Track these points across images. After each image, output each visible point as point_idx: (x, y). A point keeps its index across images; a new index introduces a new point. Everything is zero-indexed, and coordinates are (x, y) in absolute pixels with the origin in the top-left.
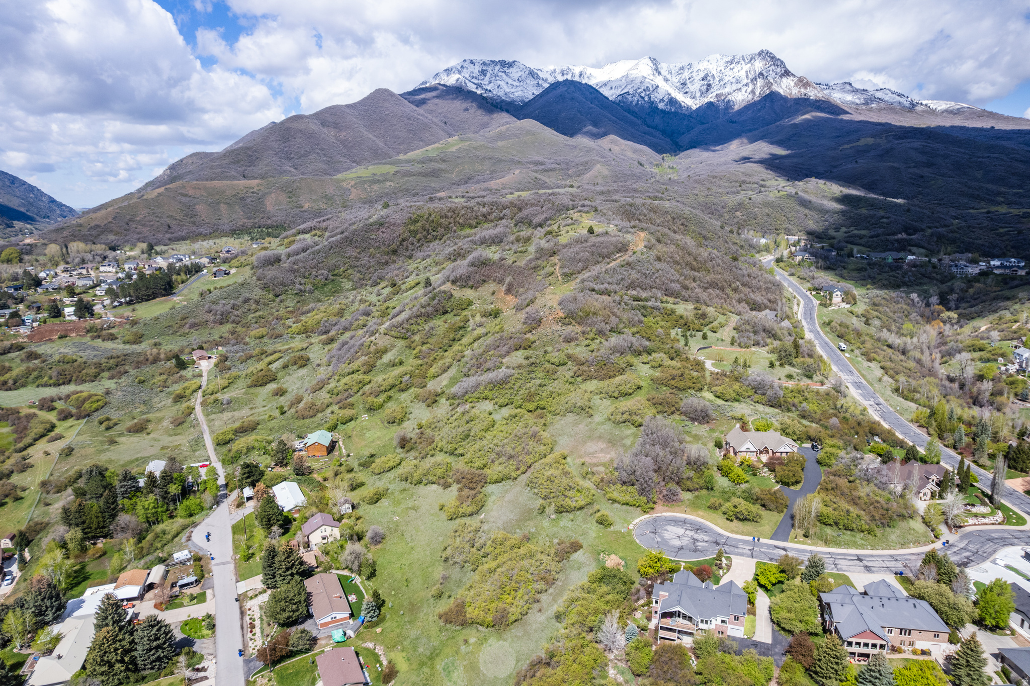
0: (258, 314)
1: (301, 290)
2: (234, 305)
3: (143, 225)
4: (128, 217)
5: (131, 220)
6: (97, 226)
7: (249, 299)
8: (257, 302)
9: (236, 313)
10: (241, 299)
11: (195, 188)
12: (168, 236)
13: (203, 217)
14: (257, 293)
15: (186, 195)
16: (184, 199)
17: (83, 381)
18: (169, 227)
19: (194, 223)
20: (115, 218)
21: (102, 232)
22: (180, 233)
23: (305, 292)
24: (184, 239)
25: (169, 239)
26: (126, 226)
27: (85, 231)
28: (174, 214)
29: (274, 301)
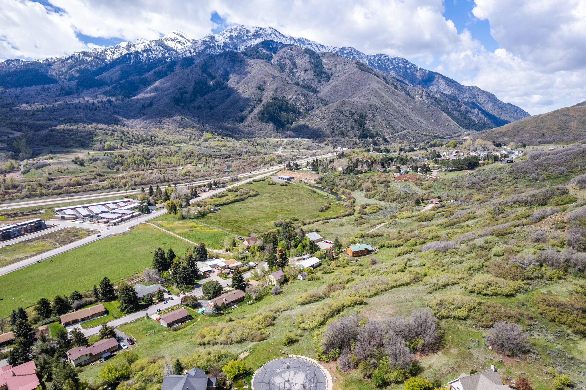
0: (495, 187)
1: (534, 178)
2: (484, 179)
3: (527, 133)
4: (521, 128)
5: (522, 130)
6: (501, 132)
7: (495, 178)
8: (500, 180)
9: (482, 184)
10: (492, 177)
11: (577, 111)
12: (539, 140)
13: (572, 130)
14: (505, 175)
15: (567, 115)
16: (565, 118)
17: (388, 201)
18: (543, 135)
19: (563, 133)
20: (512, 128)
21: (502, 136)
22: (549, 139)
23: (537, 179)
24: (549, 143)
25: (539, 142)
26: (517, 133)
27: (494, 135)
28: (552, 127)
29: (511, 181)
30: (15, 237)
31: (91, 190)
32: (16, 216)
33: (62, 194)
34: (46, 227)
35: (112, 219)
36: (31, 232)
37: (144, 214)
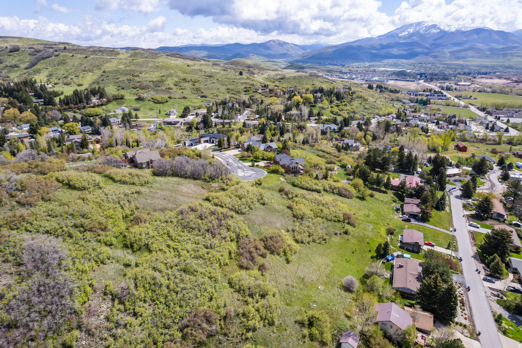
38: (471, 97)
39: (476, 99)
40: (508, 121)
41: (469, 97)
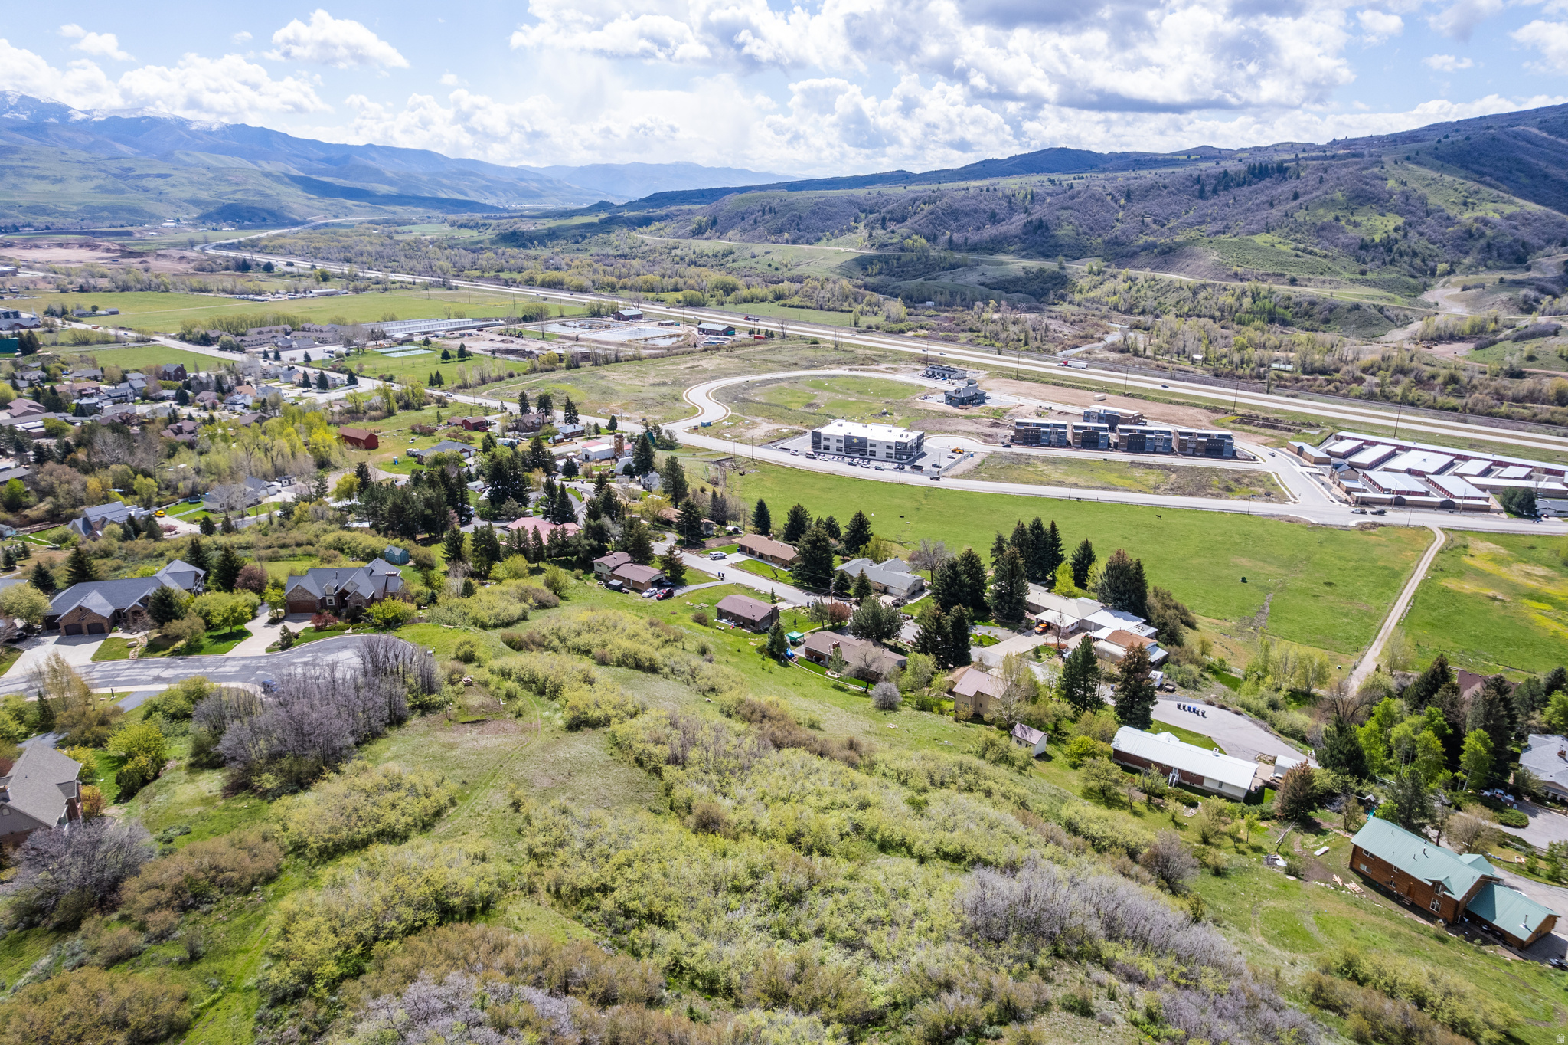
30: (1155, 452)
31: (1548, 422)
32: (1249, 423)
33: (1455, 409)
34: (1233, 455)
35: (1384, 490)
36: (1194, 454)
37: (1504, 515)
38: (95, 308)
39: (116, 313)
40: (307, 358)
41: (89, 309)
